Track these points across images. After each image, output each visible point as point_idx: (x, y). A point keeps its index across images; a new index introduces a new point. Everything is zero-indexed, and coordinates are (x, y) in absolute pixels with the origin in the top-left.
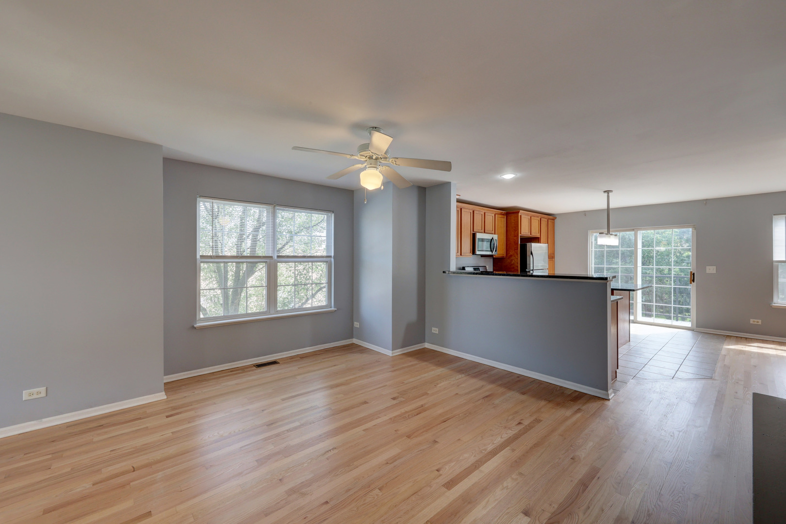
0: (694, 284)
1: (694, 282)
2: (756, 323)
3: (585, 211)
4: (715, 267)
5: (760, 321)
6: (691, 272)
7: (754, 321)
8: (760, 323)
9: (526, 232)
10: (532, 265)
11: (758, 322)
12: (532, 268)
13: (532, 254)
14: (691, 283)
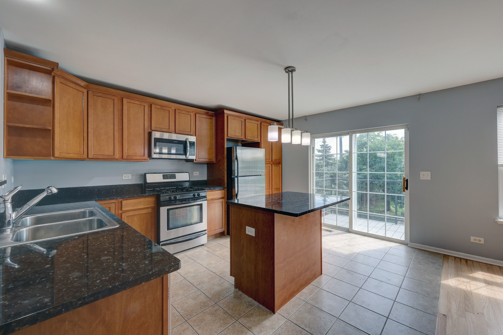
0: (407, 192)
1: (407, 189)
2: (477, 242)
3: (306, 116)
4: (429, 173)
5: (482, 239)
6: (404, 179)
7: (475, 240)
8: (482, 242)
9: (237, 134)
10: (236, 171)
11: (480, 241)
12: (236, 175)
13: (237, 158)
14: (404, 191)
